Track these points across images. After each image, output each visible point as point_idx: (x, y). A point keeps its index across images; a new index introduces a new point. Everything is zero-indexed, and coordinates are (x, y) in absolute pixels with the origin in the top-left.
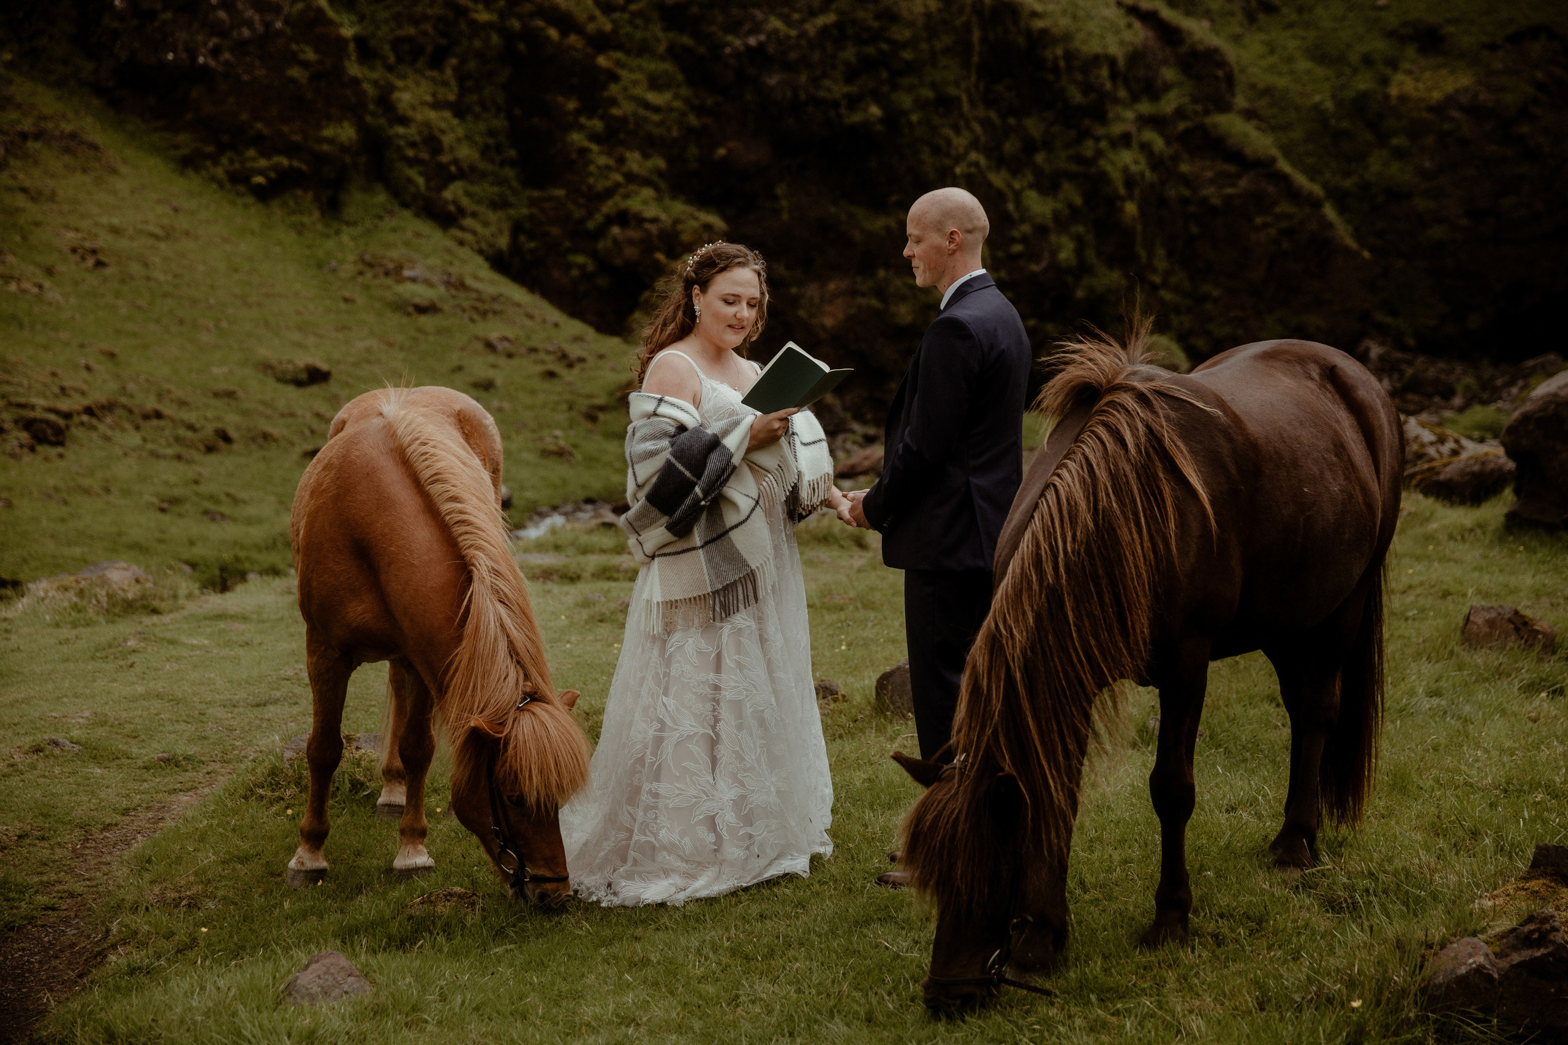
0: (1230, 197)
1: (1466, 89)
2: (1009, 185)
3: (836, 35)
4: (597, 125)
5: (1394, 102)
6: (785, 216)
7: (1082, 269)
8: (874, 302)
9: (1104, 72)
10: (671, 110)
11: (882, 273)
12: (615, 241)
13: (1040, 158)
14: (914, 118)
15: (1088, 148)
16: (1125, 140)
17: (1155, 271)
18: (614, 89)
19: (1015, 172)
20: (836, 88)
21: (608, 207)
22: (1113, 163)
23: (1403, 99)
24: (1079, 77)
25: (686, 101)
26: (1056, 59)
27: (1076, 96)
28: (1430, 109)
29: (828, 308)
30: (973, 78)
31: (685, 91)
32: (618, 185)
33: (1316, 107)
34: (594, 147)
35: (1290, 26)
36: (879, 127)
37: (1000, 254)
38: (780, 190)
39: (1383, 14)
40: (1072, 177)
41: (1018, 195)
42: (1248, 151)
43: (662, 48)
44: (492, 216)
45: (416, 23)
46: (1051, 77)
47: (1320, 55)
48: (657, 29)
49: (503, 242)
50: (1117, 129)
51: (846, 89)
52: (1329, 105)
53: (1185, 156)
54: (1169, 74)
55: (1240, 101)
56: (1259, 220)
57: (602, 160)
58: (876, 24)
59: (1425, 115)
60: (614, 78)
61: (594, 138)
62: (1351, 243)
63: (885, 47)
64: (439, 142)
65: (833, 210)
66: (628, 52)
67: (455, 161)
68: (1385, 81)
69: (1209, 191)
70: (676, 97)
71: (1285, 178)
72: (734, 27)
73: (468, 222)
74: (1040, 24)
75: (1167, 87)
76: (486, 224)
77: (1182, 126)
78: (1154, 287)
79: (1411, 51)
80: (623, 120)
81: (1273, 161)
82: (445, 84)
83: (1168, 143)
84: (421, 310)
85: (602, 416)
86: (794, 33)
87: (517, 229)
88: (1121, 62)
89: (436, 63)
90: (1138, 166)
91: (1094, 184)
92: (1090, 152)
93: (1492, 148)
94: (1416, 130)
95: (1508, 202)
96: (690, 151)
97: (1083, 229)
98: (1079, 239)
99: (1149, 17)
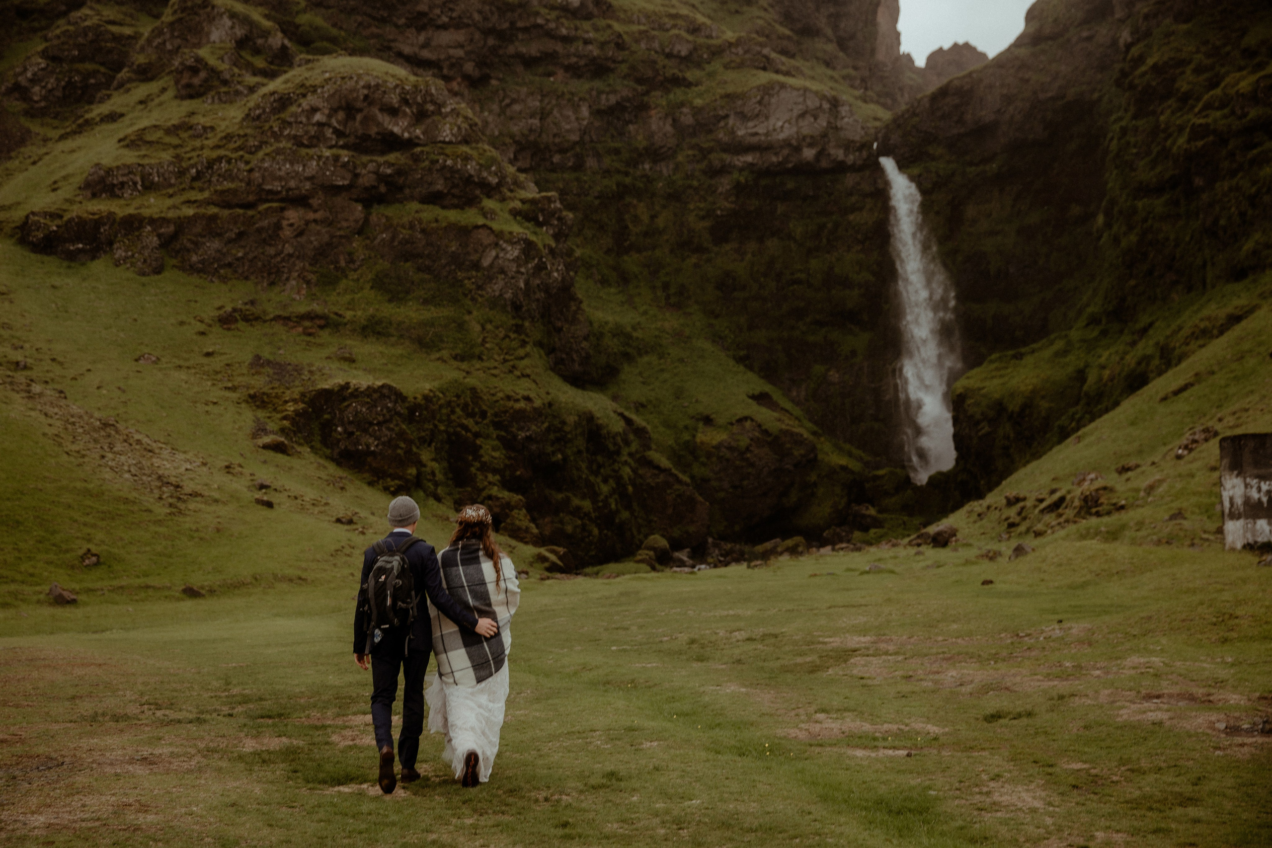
0: (658, 483)
1: (726, 440)
2: (596, 481)
3: (548, 429)
4: (479, 465)
5: (699, 444)
6: (536, 496)
7: (618, 511)
9: (619, 438)
10: (500, 458)
11: (561, 515)
13: (602, 470)
14: (572, 458)
15: (616, 466)
16: (626, 463)
17: (636, 511)
18: (482, 451)
19: (596, 476)
20: (550, 449)
22: (624, 471)
23: (702, 443)
24: (612, 441)
25: (505, 455)
26: (605, 434)
27: (611, 447)
28: (713, 447)
30: (585, 443)
31: (504, 452)
33: (670, 445)
34: (478, 473)
35: (652, 413)
36: (561, 462)
37: (595, 506)
38: (534, 486)
39: (687, 409)
40: (612, 477)
41: (598, 484)
42: (662, 465)
43: (495, 436)
45: (424, 431)
46: (603, 441)
47: (667, 424)
48: (491, 428)
50: (623, 459)
51: (552, 449)
52: (675, 445)
53: (640, 468)
54: (631, 437)
55: (654, 447)
57: (481, 477)
58: (560, 426)
59: (711, 449)
60: (481, 447)
61: (478, 469)
63: (563, 433)
64: (435, 473)
65: (546, 492)
66: (484, 438)
67: (438, 479)
68: (694, 436)
69: (649, 480)
70: (502, 453)
71: (676, 475)
72: (521, 429)
74: (600, 422)
75: (633, 441)
77: (638, 456)
78: (637, 518)
79: (701, 425)
80: (485, 463)
81: (670, 470)
82: (433, 452)
83: (635, 463)
86: (539, 430)
88: (622, 434)
89: (429, 445)
90: (631, 473)
91: (619, 479)
92: (617, 468)
93: (738, 463)
94: (709, 455)
95: (745, 483)
96: (508, 473)
97: (616, 496)
98: (616, 500)
99: (621, 415)
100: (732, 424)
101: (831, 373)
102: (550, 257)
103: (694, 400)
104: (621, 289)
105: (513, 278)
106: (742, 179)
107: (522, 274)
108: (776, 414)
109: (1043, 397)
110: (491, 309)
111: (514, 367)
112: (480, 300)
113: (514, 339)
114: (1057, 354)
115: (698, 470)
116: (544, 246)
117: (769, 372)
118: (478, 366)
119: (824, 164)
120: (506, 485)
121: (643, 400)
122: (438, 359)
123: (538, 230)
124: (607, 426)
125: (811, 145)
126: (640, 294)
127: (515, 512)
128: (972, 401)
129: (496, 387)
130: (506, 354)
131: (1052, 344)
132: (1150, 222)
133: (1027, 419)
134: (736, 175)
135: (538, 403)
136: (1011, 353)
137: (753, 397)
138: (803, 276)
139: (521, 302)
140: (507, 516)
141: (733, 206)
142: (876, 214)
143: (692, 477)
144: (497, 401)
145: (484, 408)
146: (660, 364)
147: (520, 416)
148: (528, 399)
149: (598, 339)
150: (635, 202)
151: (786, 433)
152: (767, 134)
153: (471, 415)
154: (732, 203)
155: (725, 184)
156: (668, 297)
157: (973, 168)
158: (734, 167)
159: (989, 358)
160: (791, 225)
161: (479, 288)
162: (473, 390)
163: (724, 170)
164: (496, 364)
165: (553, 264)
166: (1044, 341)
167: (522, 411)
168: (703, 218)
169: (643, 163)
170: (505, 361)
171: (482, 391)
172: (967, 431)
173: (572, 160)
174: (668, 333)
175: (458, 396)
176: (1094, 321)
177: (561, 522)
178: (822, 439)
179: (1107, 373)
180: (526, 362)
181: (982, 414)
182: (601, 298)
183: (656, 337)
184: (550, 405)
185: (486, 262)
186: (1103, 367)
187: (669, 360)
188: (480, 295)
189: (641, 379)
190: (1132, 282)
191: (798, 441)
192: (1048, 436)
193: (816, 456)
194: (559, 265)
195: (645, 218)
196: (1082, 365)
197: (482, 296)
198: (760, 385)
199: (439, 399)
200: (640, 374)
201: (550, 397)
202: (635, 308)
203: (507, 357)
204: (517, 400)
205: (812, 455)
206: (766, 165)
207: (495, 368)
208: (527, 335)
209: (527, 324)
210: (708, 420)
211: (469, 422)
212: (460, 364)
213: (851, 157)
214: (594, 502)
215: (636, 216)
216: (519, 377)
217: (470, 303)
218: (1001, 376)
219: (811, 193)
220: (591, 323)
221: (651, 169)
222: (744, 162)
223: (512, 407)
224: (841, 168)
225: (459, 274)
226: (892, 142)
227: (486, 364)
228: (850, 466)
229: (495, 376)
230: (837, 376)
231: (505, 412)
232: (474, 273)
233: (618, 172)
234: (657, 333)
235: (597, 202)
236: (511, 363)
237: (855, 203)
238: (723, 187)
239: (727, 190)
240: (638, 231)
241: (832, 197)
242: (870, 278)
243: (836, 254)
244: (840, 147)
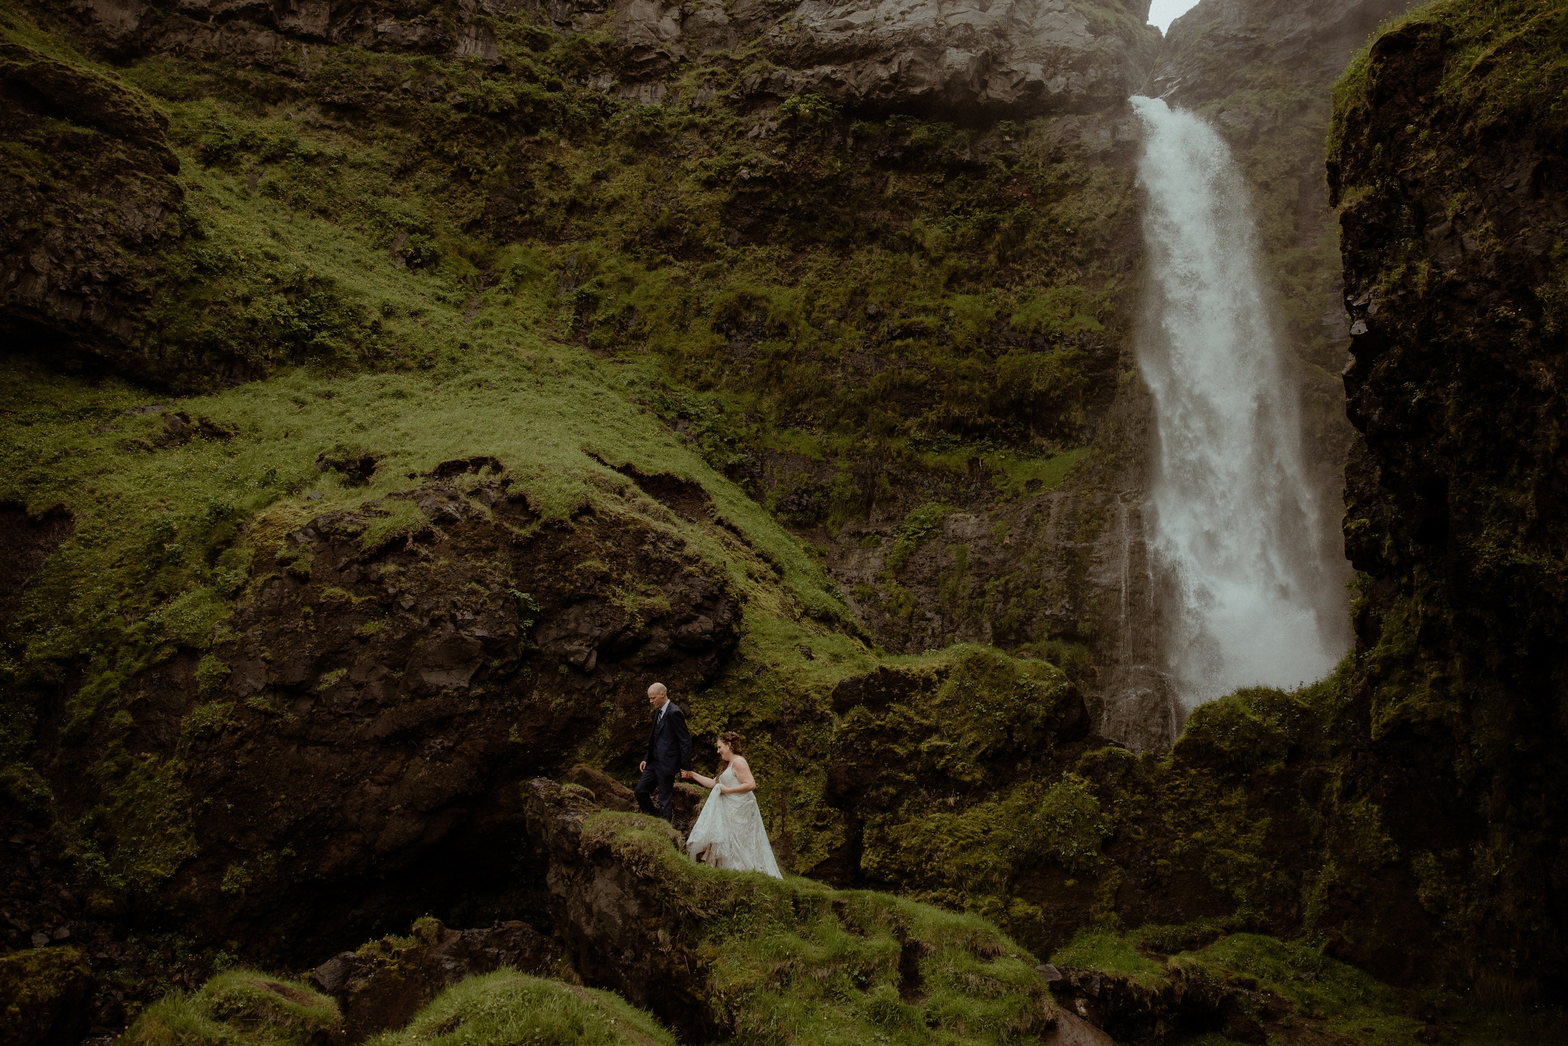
100: (417, 475)
101: (959, 517)
106: (804, 109)
119: (998, 90)
125: (964, 43)
126: (506, 303)
134: (792, 100)
138: (930, 321)
141: (779, 163)
142: (1115, 200)
150: (562, 143)
152: (871, 25)
154: (782, 157)
155: (767, 119)
156: (581, 326)
158: (792, 86)
160: (916, 223)
163: (765, 95)
168: (709, 184)
173: (420, 31)
195: (580, 177)
198: (682, 466)
206: (864, 90)
210: (362, 473)
213: (1061, 79)
215: (553, 167)
221: (613, 90)
222: (815, 77)
224: (1034, 101)
235: (456, 117)
237: (1066, 176)
238: (762, 125)
239: (769, 130)
240: (556, 199)
241: (1015, 168)
242: (1096, 326)
243: (1019, 288)
244: (1035, 59)
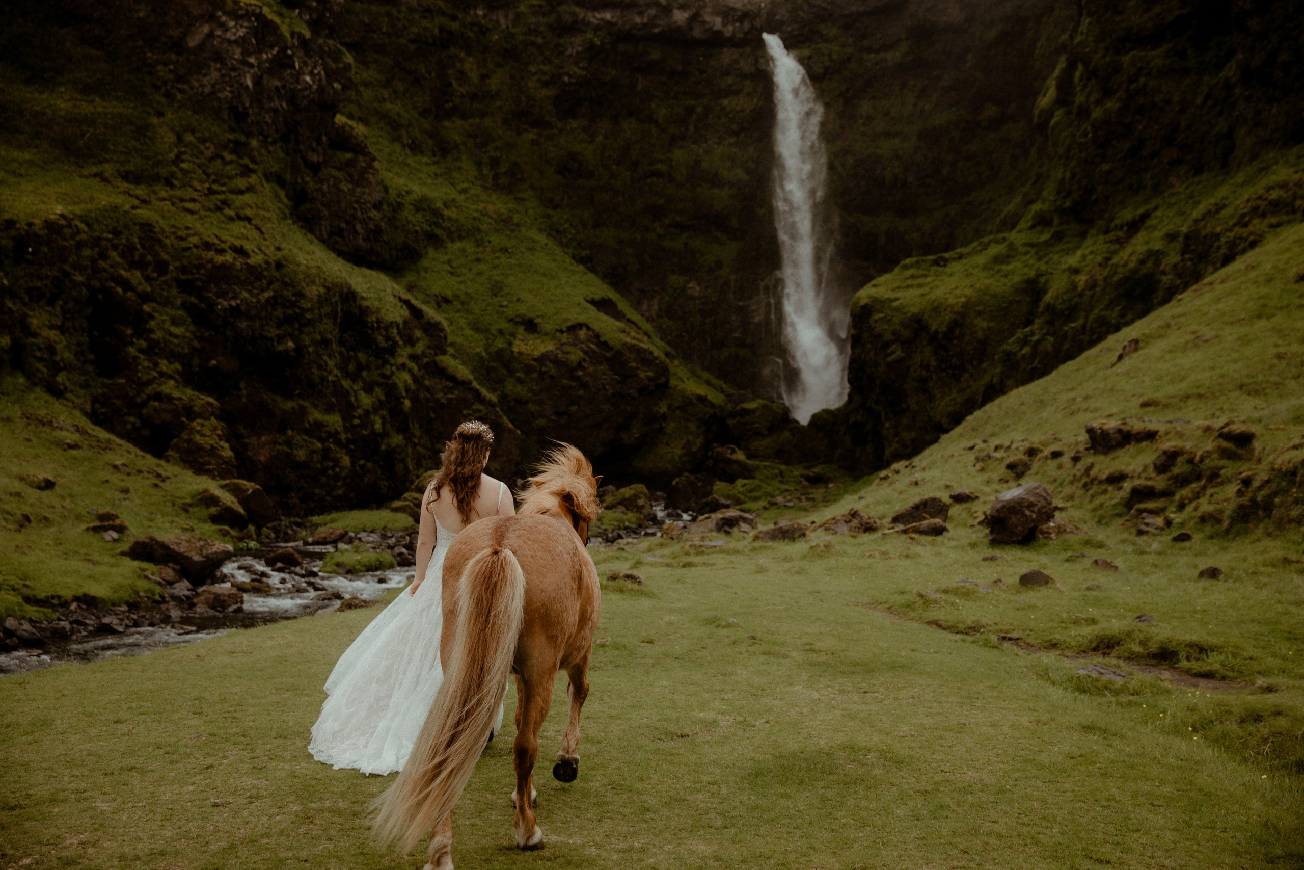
0: (451, 399)
1: (552, 351)
2: (352, 388)
3: (273, 302)
4: (144, 344)
5: (516, 354)
6: (244, 400)
7: (385, 434)
8: (285, 448)
9: (395, 331)
10: (184, 337)
11: (290, 432)
12: (155, 409)
13: (364, 373)
14: (311, 349)
16: (404, 367)
17: (415, 436)
18: (152, 323)
19: (354, 381)
20: (273, 332)
21: (150, 390)
22: (399, 378)
23: (520, 353)
24: (384, 333)
25: (193, 333)
26: (373, 322)
27: (381, 342)
28: (534, 360)
29: (262, 451)
30: (337, 330)
31: (192, 328)
32: (155, 378)
33: (477, 354)
34: (142, 356)
35: (458, 311)
36: (292, 353)
37: (348, 425)
38: (242, 385)
39: (505, 309)
40: (380, 385)
41: (355, 392)
42: (457, 376)
43: (178, 303)
44: (82, 392)
45: (41, 279)
46: (370, 332)
47: (476, 328)
48: (175, 292)
49: (88, 407)
50: (400, 361)
51: (277, 332)
52: (484, 354)
53: (427, 377)
54: (418, 333)
55: (451, 350)
56: (465, 412)
57: (146, 364)
58: (293, 299)
59: (532, 362)
60: (152, 317)
61: (141, 351)
62: (510, 425)
63: (297, 310)
64: (54, 348)
65: (265, 396)
66: (159, 304)
67: (62, 360)
68: (510, 344)
69: (439, 396)
70: (187, 330)
71: (477, 391)
72: (223, 295)
73: (69, 395)
74: (366, 303)
75: (418, 340)
76: (78, 397)
77: (425, 360)
78: (415, 445)
79: (521, 330)
80: (157, 342)
81: (471, 382)
82: (56, 315)
83: (420, 369)
84: (71, 447)
85: (191, 509)
86: (254, 300)
87: (95, 400)
88: (401, 326)
89: (51, 303)
90: (410, 381)
91: (390, 389)
92: (388, 372)
93: (565, 381)
94: (528, 370)
95: (574, 408)
96: (196, 361)
97: (385, 413)
98: (383, 418)
99: (407, 303)
100: (561, 331)
101: (691, 285)
102: (301, 53)
103: (515, 299)
104: (436, 159)
105: (234, 69)
106: (597, 41)
107: (251, 66)
108: (618, 323)
109: (979, 313)
110: (195, 112)
111: (225, 202)
112: (179, 96)
113: (231, 162)
114: (999, 260)
115: (512, 388)
116: (293, 34)
117: (615, 278)
118: (163, 194)
119: (697, 33)
120: (189, 379)
121: (449, 293)
122: (95, 175)
123: (284, 10)
124: (378, 310)
125: (683, 7)
126: (460, 168)
127: (196, 424)
128: (881, 315)
129: (188, 228)
130: (214, 182)
131: (985, 247)
132: (1142, 80)
133: (955, 341)
134: (589, 35)
135: (256, 259)
136: (932, 257)
137: (593, 302)
138: (663, 168)
139: (245, 108)
140: (184, 427)
141: (584, 73)
142: (755, 101)
143: (503, 398)
144: (189, 249)
145: (165, 257)
146: (477, 253)
147: (222, 274)
148: (240, 251)
149: (394, 211)
150: (463, 55)
151: (631, 348)
153: (141, 265)
154: (582, 69)
155: (576, 44)
156: (496, 177)
157: (872, 55)
158: (589, 24)
159: (903, 263)
160: (653, 106)
161: (180, 79)
162: (147, 227)
163: (574, 27)
164: (195, 195)
165: (305, 64)
166: (975, 244)
167: (225, 267)
168: (546, 84)
169: (475, 8)
170: (211, 192)
171: (163, 231)
172: (872, 354)
174: (491, 218)
175: (116, 233)
176: (1042, 222)
177: (289, 443)
178: (676, 362)
179: (1082, 279)
180: (247, 198)
181: (894, 333)
182: (408, 165)
183: (474, 219)
184: (279, 265)
185: (193, 42)
186: (1076, 271)
187: (488, 249)
188: (180, 90)
189: (449, 268)
190: (1106, 167)
191: (645, 358)
192: (984, 365)
193: (668, 381)
194: (315, 67)
195: (474, 77)
196: (1032, 273)
197: (182, 91)
198: (602, 290)
199: (79, 231)
200: (449, 262)
201: (279, 255)
202: (453, 184)
203: (215, 187)
204: (222, 251)
205: (663, 379)
206: (627, 27)
207: (193, 200)
208: (253, 160)
209: (254, 143)
210: (531, 326)
211: (135, 277)
212: (132, 186)
213: (730, 28)
214: (347, 417)
215: (462, 72)
216: (231, 219)
217: (163, 100)
218: (920, 286)
219: (680, 68)
220: (386, 189)
221: (485, 16)
222: (601, 19)
223: (212, 260)
224: (716, 40)
225: (149, 55)
226: (778, 17)
227: (178, 193)
228: (709, 398)
229: (192, 212)
230: (698, 288)
231: (199, 267)
232: (173, 57)
233: (443, 14)
234: (476, 215)
235: (412, 47)
236: (222, 197)
237: (731, 85)
238: (573, 48)
239: (577, 52)
240: (464, 92)
241: (704, 76)
242: (744, 176)
243: (705, 145)
244: (717, 13)
